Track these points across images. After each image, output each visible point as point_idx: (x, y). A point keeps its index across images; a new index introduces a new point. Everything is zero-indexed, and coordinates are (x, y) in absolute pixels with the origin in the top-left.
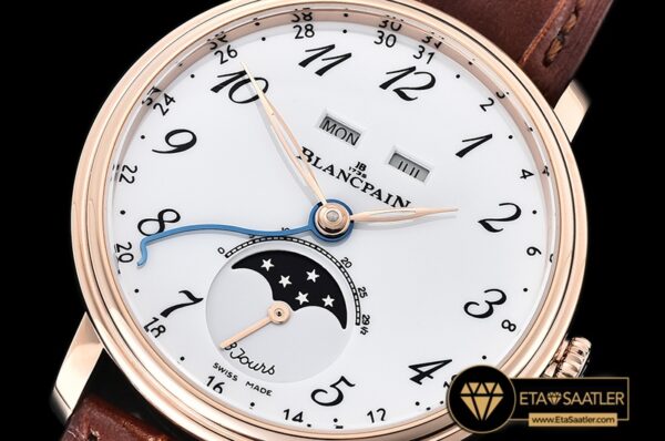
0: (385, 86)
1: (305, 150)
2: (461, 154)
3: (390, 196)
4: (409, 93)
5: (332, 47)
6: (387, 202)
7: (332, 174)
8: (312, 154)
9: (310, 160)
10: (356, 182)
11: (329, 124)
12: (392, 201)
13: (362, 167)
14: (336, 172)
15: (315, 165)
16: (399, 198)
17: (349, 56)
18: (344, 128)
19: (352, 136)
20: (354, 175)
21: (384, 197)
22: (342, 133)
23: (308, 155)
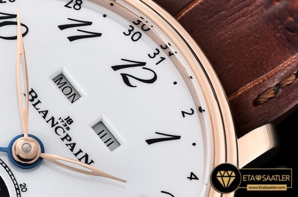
0: (116, 68)
1: (32, 91)
2: (150, 142)
3: (81, 151)
4: (131, 81)
5: (89, 23)
6: (76, 155)
7: (44, 117)
8: (36, 96)
9: (32, 100)
10: (60, 131)
11: (60, 80)
12: (80, 155)
13: (70, 121)
14: (48, 117)
15: (34, 105)
16: (86, 156)
17: (99, 35)
18: (72, 88)
20: (61, 124)
21: (76, 150)
22: (68, 90)
23: (33, 96)
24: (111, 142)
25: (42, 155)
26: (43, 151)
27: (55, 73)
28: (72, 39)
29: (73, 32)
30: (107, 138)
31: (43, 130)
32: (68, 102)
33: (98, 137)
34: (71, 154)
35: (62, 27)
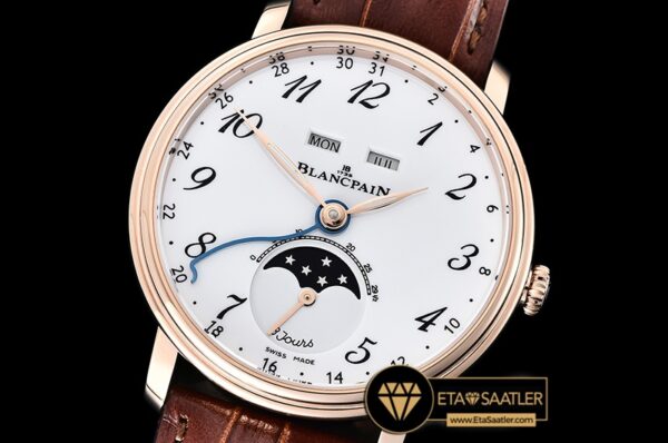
0: (351, 101)
1: (301, 164)
2: (421, 143)
3: (373, 187)
4: (371, 102)
5: (305, 78)
6: (372, 193)
7: (325, 179)
8: (307, 167)
9: (306, 172)
10: (345, 182)
11: (315, 139)
12: (376, 191)
13: (347, 168)
14: (329, 177)
15: (311, 174)
16: (381, 188)
17: (319, 82)
18: (327, 140)
19: (334, 146)
20: (342, 176)
21: (369, 189)
22: (325, 144)
23: (303, 167)
24: (390, 163)
25: (348, 212)
26: (347, 209)
27: (307, 137)
28: (300, 100)
29: (297, 93)
30: (383, 162)
31: (333, 190)
32: (333, 153)
33: (376, 166)
34: (368, 194)
35: (286, 96)
